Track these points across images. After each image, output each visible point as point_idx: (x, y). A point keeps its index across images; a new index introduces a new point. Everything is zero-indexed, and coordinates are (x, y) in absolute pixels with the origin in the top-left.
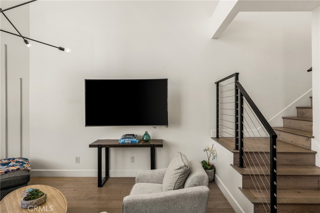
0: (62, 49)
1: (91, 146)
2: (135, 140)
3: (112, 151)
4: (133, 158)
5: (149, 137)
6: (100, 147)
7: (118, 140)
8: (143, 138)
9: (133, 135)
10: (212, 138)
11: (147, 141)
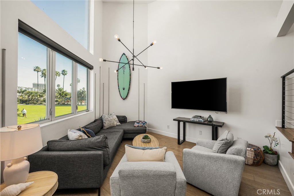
0: (159, 68)
1: (174, 120)
2: (201, 120)
3: (187, 125)
4: (201, 132)
5: (212, 119)
6: (179, 121)
7: (190, 119)
8: (207, 119)
9: (201, 117)
10: (276, 127)
11: (210, 122)
